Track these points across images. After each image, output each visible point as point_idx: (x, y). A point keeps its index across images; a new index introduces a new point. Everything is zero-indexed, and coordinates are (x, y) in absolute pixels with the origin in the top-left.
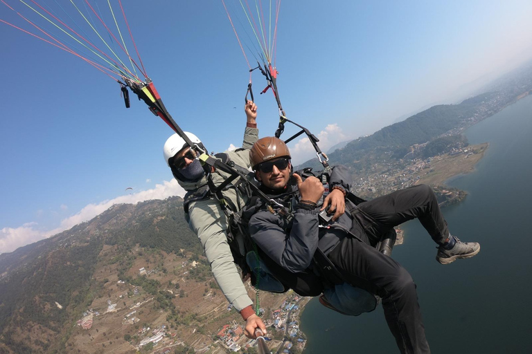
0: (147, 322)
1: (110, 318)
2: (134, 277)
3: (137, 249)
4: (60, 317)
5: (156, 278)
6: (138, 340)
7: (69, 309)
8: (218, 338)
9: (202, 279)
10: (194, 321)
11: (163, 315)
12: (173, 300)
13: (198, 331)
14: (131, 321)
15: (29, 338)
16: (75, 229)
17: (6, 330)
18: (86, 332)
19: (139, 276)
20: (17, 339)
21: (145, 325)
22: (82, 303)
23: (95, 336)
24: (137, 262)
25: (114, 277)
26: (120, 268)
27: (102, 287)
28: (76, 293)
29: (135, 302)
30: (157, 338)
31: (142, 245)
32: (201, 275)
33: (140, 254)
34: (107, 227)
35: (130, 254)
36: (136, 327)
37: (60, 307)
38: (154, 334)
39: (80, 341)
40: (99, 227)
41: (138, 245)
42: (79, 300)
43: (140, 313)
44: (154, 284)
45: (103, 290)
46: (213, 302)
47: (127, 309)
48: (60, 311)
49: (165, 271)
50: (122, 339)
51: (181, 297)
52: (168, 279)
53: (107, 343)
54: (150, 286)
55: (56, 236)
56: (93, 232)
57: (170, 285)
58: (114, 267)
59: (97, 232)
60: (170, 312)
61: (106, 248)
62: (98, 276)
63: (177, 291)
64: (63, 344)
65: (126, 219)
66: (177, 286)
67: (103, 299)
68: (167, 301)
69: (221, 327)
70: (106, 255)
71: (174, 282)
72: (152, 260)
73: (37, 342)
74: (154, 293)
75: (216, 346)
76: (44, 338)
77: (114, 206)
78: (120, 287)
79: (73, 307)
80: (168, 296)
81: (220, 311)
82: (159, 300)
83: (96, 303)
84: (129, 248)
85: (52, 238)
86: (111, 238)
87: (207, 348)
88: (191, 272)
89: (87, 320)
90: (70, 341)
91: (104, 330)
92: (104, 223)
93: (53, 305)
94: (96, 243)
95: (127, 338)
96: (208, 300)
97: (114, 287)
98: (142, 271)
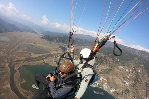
0: (129, 80)
1: (125, 71)
2: (136, 70)
3: (143, 66)
4: (117, 62)
5: (140, 75)
6: (124, 80)
7: (119, 62)
8: (134, 97)
9: (147, 87)
10: (135, 90)
11: (133, 82)
12: (138, 82)
13: (134, 92)
14: (127, 76)
15: (109, 60)
16: (133, 49)
17: (106, 55)
18: (119, 69)
19: (138, 71)
20: (107, 58)
21: (128, 80)
22: (123, 64)
23: (119, 71)
24: (140, 68)
25: (133, 66)
26: (136, 65)
27: (129, 65)
28: (123, 61)
29: (132, 74)
30: (128, 84)
31: (144, 66)
32: (148, 86)
33: (142, 68)
34: (141, 54)
35: (140, 65)
36: (127, 78)
37: (118, 60)
38: (128, 82)
39: (116, 69)
40: (139, 53)
41: (144, 65)
42: (123, 63)
43: (130, 77)
44: (138, 76)
45: (129, 66)
46: (142, 93)
47: (129, 74)
48: (118, 61)
49: (143, 76)
50: (123, 76)
51: (140, 84)
52: (142, 78)
53: (120, 74)
54: (137, 75)
55: (127, 47)
56: (136, 53)
57: (141, 79)
58: (135, 64)
59: (138, 54)
60: (134, 83)
61: (137, 59)
62: (130, 63)
63: (140, 82)
64: (113, 66)
65: (146, 57)
66: (142, 81)
67: (127, 67)
68: (137, 81)
69: (137, 97)
70: (135, 60)
71: (142, 80)
72: (143, 71)
73: (109, 62)
74: (136, 77)
75: (132, 98)
76: (111, 62)
77: (146, 51)
78: (132, 69)
79: (121, 63)
80: (138, 81)
81: (141, 95)
82: (136, 79)
83: (125, 67)
84: (141, 64)
85: (126, 47)
86: (139, 58)
87: (131, 96)
88: (147, 83)
89: (121, 67)
90: (115, 67)
91: (122, 72)
92: (140, 53)
93: (117, 59)
94: (135, 56)
95: (124, 77)
96: (142, 91)
97: (131, 68)
98: (139, 71)
